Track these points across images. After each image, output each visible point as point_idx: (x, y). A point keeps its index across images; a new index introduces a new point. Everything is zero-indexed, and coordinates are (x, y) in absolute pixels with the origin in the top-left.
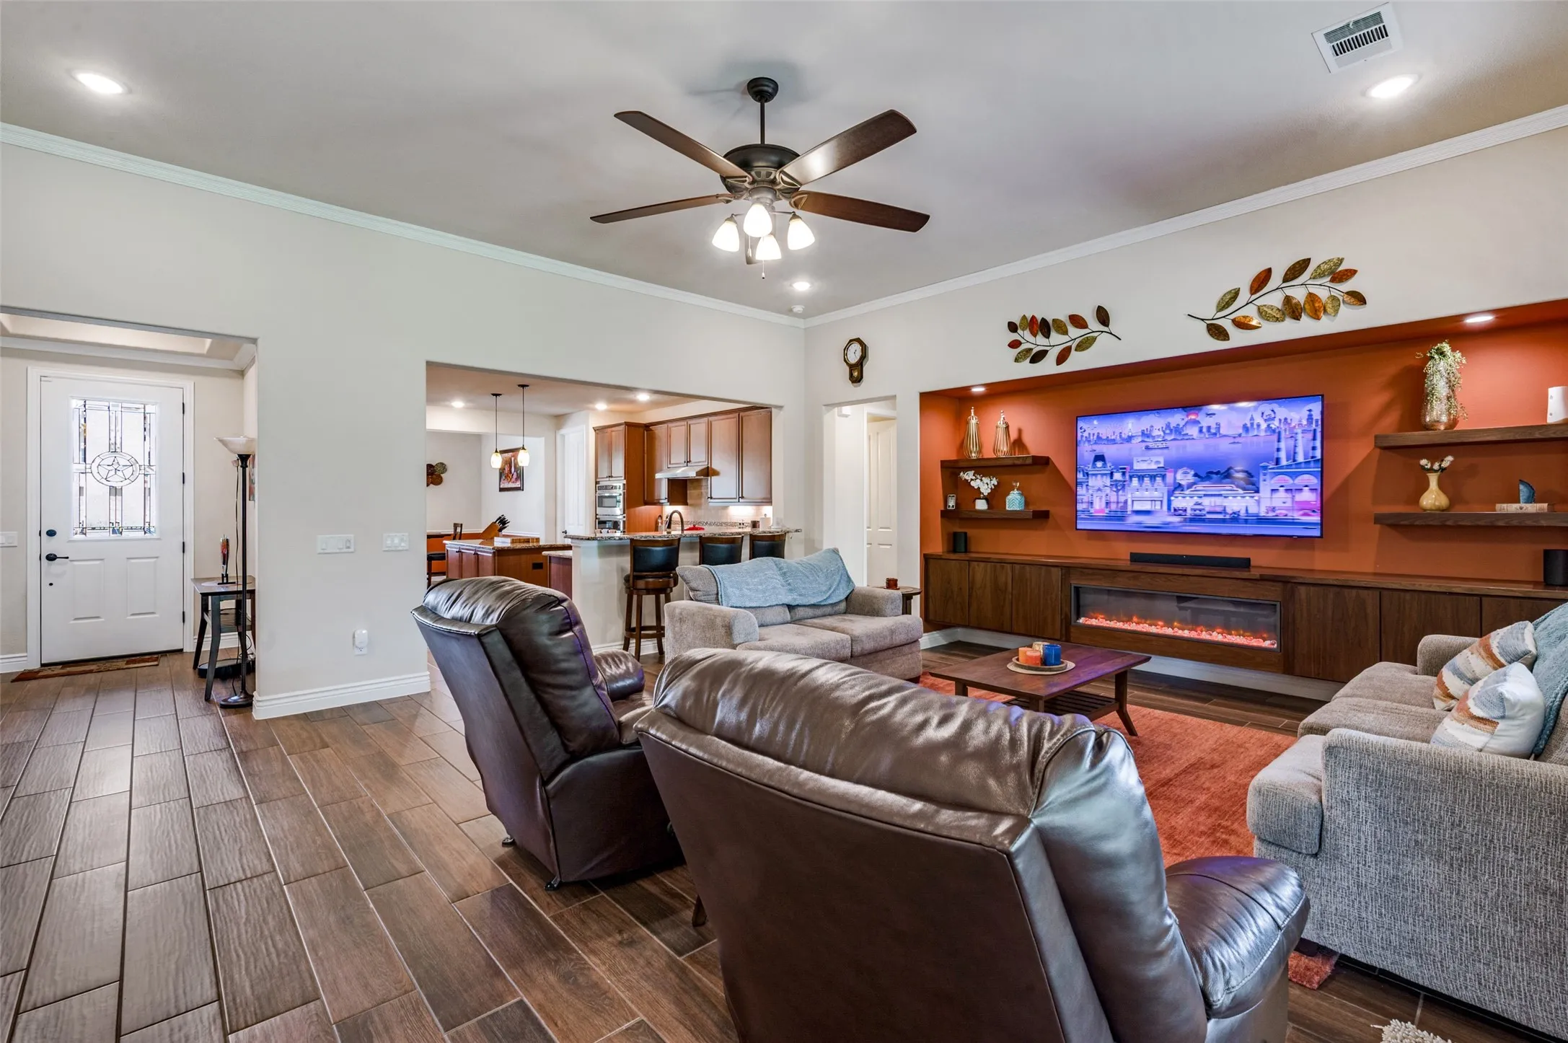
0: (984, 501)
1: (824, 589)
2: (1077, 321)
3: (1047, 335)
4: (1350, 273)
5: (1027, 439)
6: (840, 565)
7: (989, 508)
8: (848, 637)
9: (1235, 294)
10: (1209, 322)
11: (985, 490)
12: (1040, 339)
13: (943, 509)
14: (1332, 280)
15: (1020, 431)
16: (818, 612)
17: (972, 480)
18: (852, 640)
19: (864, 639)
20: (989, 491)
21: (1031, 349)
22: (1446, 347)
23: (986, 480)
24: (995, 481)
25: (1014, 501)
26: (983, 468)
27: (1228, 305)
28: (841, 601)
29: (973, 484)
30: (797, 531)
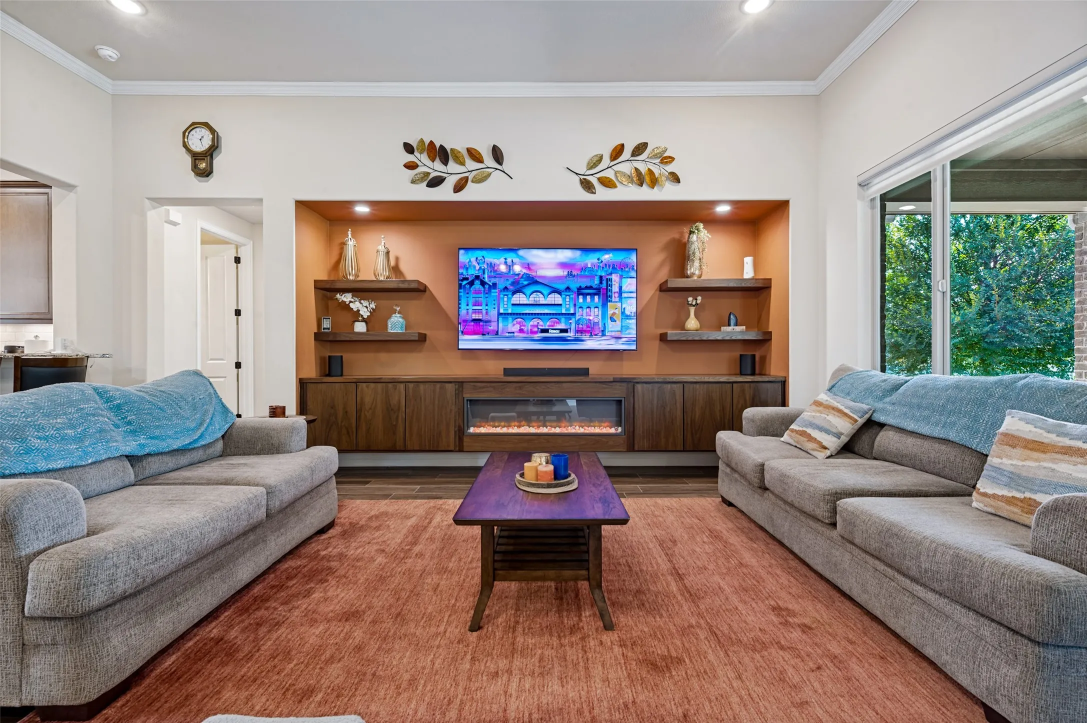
0: (364, 324)
1: (193, 425)
2: (475, 156)
3: (445, 162)
4: (671, 159)
5: (403, 267)
6: (212, 391)
7: (368, 330)
8: (262, 489)
9: (600, 159)
10: (582, 177)
11: (365, 313)
12: (438, 165)
13: (316, 331)
14: (662, 162)
15: (397, 259)
16: (184, 460)
17: (351, 302)
18: (268, 493)
19: (283, 487)
20: (369, 314)
21: (429, 174)
22: (701, 226)
23: (365, 303)
24: (373, 306)
25: (396, 324)
26: (362, 291)
27: (595, 165)
28: (217, 440)
29: (352, 305)
30: (103, 356)
